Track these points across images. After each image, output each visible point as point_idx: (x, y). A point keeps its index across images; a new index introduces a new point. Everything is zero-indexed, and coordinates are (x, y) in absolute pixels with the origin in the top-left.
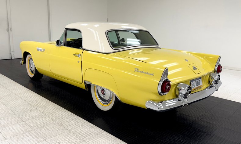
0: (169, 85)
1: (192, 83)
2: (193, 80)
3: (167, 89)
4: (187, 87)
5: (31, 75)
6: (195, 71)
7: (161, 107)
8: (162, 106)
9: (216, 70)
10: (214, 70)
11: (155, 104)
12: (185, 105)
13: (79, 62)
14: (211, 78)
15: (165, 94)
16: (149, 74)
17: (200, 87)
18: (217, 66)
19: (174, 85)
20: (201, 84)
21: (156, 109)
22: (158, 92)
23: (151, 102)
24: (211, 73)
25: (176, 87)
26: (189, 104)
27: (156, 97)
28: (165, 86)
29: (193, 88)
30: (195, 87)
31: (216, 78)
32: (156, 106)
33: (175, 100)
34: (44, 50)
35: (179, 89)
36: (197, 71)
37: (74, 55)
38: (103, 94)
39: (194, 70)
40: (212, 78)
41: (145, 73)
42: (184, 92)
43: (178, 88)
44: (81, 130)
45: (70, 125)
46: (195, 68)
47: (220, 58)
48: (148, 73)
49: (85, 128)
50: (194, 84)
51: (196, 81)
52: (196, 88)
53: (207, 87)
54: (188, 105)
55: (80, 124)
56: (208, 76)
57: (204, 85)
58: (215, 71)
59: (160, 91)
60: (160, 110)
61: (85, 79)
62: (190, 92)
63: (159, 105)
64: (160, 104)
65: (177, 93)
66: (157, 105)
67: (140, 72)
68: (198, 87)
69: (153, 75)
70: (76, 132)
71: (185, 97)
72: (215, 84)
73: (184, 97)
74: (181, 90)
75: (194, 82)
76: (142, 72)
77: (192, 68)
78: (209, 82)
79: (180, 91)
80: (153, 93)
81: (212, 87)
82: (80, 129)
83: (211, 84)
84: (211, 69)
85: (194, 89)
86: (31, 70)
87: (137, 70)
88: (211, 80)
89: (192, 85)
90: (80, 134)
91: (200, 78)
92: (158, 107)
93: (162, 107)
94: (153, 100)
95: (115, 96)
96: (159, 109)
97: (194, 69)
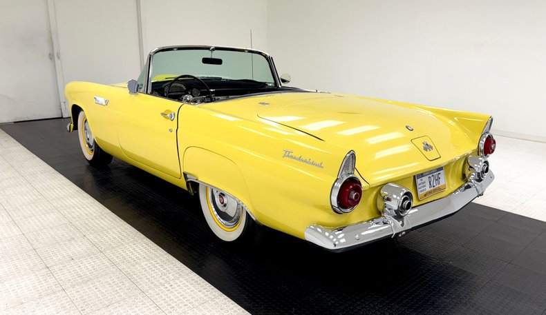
0: (358, 189)
1: (419, 181)
2: (422, 174)
3: (352, 199)
4: (402, 194)
5: (89, 155)
6: (428, 153)
7: (338, 240)
8: (341, 238)
9: (482, 148)
10: (476, 147)
11: (327, 234)
12: (397, 234)
13: (171, 131)
14: (467, 167)
15: (348, 210)
16: (313, 164)
17: (440, 190)
18: (484, 140)
19: (372, 189)
20: (442, 182)
21: (329, 246)
22: (332, 206)
23: (319, 230)
24: (468, 155)
25: (379, 193)
26: (407, 231)
27: (329, 218)
28: (349, 193)
29: (421, 191)
30: (428, 189)
31: (479, 167)
32: (328, 237)
33: (377, 223)
34: (107, 102)
35: (386, 197)
36: (431, 154)
37: (162, 114)
38: (222, 203)
39: (424, 152)
40: (471, 167)
41: (305, 161)
42: (394, 205)
43: (383, 195)
44: (169, 290)
45: (148, 279)
46: (427, 147)
47: (492, 120)
48: (311, 161)
49: (179, 286)
50: (425, 182)
51: (431, 175)
52: (430, 192)
53: (459, 188)
54: (404, 233)
55: (171, 275)
56: (462, 163)
57: (450, 183)
58: (478, 151)
59: (335, 203)
60: (336, 248)
61: (187, 171)
62: (409, 204)
63: (336, 236)
64: (336, 233)
65: (380, 207)
66: (331, 237)
67: (295, 158)
68: (435, 190)
69: (320, 166)
70: (157, 297)
71: (399, 215)
72: (477, 180)
73: (395, 217)
74: (388, 199)
75: (425, 179)
76: (299, 159)
77: (421, 147)
78: (464, 176)
79: (388, 203)
80: (322, 208)
81: (469, 187)
82: (169, 288)
83: (467, 182)
84: (470, 146)
85: (425, 195)
86: (88, 144)
87: (288, 154)
88: (467, 173)
89: (418, 187)
90: (166, 302)
91: (440, 169)
92: (331, 240)
93: (343, 241)
94: (324, 225)
95: (247, 212)
96: (335, 245)
97: (425, 149)
